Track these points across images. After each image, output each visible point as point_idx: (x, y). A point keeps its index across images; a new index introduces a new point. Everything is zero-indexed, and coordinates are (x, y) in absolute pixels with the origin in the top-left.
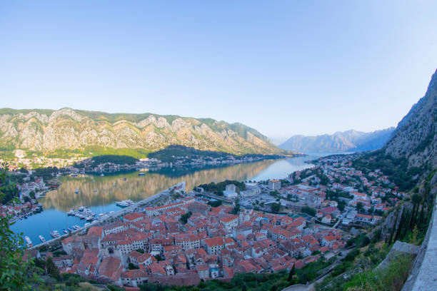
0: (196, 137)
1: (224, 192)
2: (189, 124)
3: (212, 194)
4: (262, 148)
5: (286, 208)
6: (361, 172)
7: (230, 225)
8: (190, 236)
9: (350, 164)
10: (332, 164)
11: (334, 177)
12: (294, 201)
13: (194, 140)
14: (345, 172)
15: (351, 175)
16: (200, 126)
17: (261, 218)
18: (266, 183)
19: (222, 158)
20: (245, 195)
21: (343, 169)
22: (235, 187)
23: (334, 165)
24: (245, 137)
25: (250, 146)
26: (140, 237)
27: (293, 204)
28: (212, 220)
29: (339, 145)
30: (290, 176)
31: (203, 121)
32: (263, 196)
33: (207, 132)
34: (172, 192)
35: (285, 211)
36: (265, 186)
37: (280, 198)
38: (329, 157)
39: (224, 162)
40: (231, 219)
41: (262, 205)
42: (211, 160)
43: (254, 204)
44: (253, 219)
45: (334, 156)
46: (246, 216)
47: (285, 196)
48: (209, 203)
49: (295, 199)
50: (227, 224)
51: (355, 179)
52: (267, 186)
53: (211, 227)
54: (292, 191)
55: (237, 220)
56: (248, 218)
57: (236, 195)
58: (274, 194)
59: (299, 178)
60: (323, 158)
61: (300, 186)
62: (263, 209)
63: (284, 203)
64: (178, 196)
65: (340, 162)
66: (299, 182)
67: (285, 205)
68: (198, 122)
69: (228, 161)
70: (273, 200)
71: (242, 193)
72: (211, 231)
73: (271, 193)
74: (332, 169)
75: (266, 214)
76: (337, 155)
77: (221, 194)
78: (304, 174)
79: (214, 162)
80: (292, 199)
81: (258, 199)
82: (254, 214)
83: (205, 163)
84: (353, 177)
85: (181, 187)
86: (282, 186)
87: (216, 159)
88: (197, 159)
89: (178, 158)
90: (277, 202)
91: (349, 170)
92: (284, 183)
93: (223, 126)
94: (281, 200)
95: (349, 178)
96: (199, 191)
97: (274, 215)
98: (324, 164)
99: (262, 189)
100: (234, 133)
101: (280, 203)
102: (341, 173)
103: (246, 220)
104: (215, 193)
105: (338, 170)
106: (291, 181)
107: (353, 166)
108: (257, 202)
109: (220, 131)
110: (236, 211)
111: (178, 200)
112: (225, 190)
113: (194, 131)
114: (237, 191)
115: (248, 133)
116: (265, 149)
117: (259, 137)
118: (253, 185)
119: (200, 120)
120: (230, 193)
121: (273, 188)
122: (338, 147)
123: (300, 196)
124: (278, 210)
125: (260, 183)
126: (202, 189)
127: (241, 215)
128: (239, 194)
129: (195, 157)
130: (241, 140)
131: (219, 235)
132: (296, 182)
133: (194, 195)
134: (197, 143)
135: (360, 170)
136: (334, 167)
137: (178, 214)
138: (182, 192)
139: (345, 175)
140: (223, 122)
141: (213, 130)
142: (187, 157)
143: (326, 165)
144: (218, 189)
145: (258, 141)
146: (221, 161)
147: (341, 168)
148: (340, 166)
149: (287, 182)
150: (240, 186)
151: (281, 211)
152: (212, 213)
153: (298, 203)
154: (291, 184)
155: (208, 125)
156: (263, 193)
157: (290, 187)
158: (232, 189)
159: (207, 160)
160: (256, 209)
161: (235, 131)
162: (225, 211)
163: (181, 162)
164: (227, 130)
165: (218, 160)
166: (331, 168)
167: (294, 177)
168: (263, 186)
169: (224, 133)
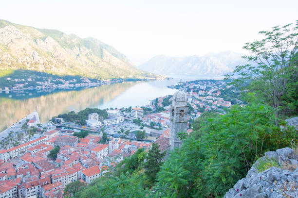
0: (40, 54)
1: (87, 121)
2: (28, 35)
3: (74, 124)
4: (120, 70)
5: (151, 135)
6: (230, 103)
7: (102, 154)
8: (67, 170)
9: (218, 93)
10: (197, 92)
11: (198, 106)
12: (157, 129)
13: (37, 58)
14: (211, 102)
15: (219, 105)
16: (44, 39)
17: (129, 146)
18: (129, 110)
19: (75, 80)
20: (109, 124)
21: (209, 98)
22: (98, 116)
23: (201, 93)
24: (101, 55)
25: (107, 66)
26: (6, 186)
27: (157, 132)
28: (83, 150)
29: (210, 67)
30: (152, 102)
31: (48, 33)
32: (126, 124)
33: (54, 48)
34: (25, 127)
35: (150, 138)
36: (128, 114)
37: (143, 126)
38: (196, 82)
39: (77, 85)
40: (101, 148)
41: (127, 133)
42: (62, 83)
43: (119, 132)
44: (121, 147)
45: (202, 81)
46: (115, 145)
47: (148, 124)
48: (75, 135)
49: (158, 127)
50: (99, 154)
51: (221, 110)
52: (130, 113)
53: (85, 158)
54: (155, 120)
55: (106, 149)
56: (117, 146)
57: (100, 123)
58: (137, 122)
59: (162, 106)
60: (189, 83)
61: (163, 114)
62: (128, 137)
63: (148, 131)
64: (34, 131)
65: (208, 89)
66: (162, 110)
67: (149, 133)
68: (40, 34)
69: (82, 84)
70: (137, 128)
71: (106, 122)
72: (85, 162)
73: (134, 120)
74: (198, 97)
75: (133, 141)
76: (206, 81)
77: (84, 124)
78: (167, 101)
79: (67, 85)
80: (155, 127)
81: (122, 127)
82: (122, 142)
83: (55, 86)
84: (220, 107)
85: (34, 119)
86: (145, 114)
87: (68, 82)
88: (44, 81)
89: (17, 80)
90: (142, 130)
91: (216, 100)
92: (146, 110)
93: (74, 41)
94: (144, 128)
95: (215, 108)
96: (59, 122)
97: (140, 142)
98: (189, 90)
99: (125, 116)
100: (87, 51)
101: (144, 131)
102: (207, 103)
103: (115, 148)
104: (77, 123)
105: (203, 99)
106: (153, 108)
107: (221, 95)
108: (122, 131)
109: (71, 47)
110: (104, 140)
111: (37, 135)
112: (87, 119)
113: (36, 46)
114: (100, 120)
115: (105, 51)
116: (124, 71)
117: (116, 56)
118: (114, 112)
119: (43, 31)
120: (93, 122)
121: (136, 115)
122: (209, 70)
123: (163, 124)
124: (143, 138)
125: (122, 111)
126: (62, 120)
127: (110, 144)
128: (103, 123)
129: (41, 80)
130: (97, 59)
131: (93, 165)
132: (159, 110)
133: (55, 127)
134: (41, 62)
135: (229, 100)
136: (200, 96)
137: (45, 151)
138: (39, 125)
139: (211, 104)
140: (73, 36)
141: (63, 46)
142: (30, 80)
143: (192, 91)
144: (80, 118)
145: (116, 61)
146: (74, 84)
147: (208, 97)
148: (206, 95)
149: (150, 110)
150: (103, 114)
151: (145, 139)
152: (81, 145)
153: (161, 131)
154: (154, 112)
155: (54, 38)
156: (126, 120)
157: (153, 115)
158: (95, 118)
159: (57, 83)
160: (123, 137)
161: (89, 48)
162: (93, 141)
163: (21, 85)
164: (79, 46)
165: (70, 83)
166: (196, 96)
167: (156, 105)
168: (126, 114)
169: (76, 50)
